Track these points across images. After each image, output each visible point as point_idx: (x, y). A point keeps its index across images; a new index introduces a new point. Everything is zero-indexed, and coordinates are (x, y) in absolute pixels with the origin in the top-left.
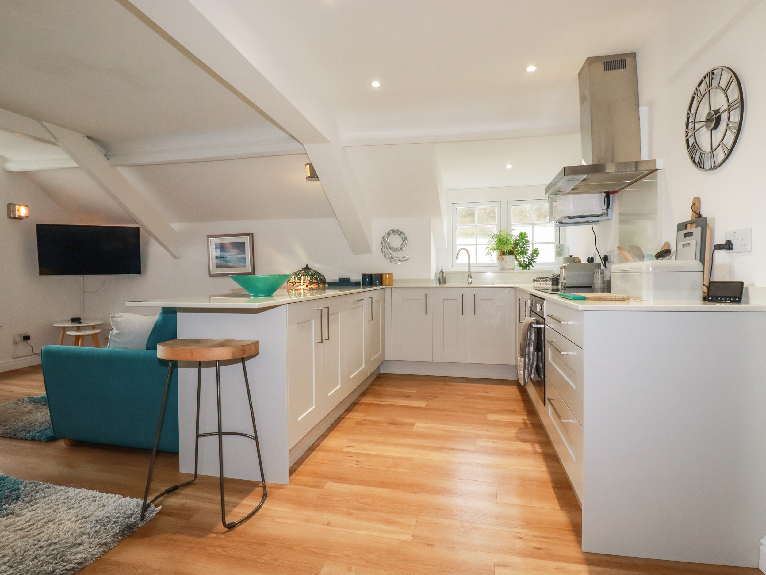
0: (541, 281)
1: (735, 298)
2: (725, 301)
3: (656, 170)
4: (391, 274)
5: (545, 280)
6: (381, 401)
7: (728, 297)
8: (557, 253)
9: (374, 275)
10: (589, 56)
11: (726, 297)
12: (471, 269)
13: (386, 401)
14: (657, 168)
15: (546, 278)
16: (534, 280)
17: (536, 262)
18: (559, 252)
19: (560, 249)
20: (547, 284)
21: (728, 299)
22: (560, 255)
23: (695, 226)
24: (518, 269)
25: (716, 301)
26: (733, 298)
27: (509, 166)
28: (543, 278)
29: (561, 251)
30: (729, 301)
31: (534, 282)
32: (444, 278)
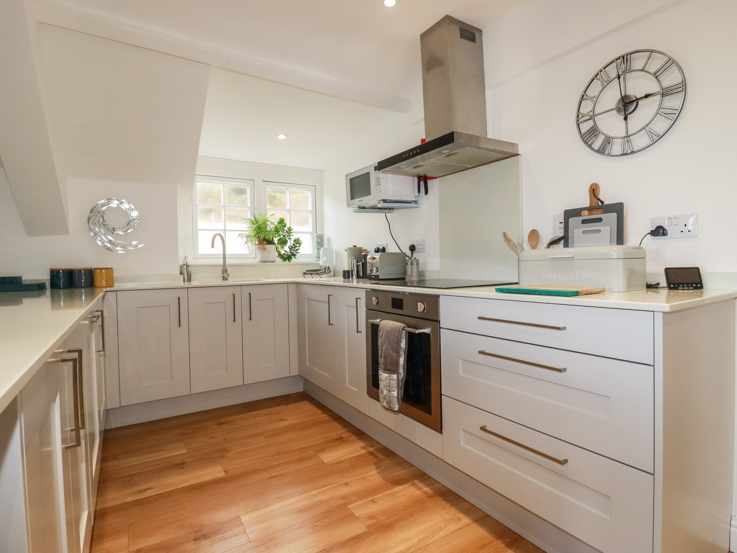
0: (314, 274)
1: (697, 284)
2: (688, 288)
3: (518, 155)
4: (112, 269)
5: (319, 273)
6: (140, 492)
7: (689, 283)
8: (318, 244)
9: (77, 271)
10: (448, 15)
11: (687, 284)
12: (226, 261)
13: (150, 488)
14: (519, 154)
15: (318, 270)
16: (305, 274)
17: (299, 253)
18: (320, 243)
19: (321, 240)
20: (321, 277)
21: (690, 285)
22: (321, 245)
23: (602, 212)
24: (279, 260)
25: (679, 288)
26: (694, 285)
27: (282, 137)
28: (315, 271)
29: (321, 241)
30: (692, 288)
31: (304, 276)
32: (189, 274)
